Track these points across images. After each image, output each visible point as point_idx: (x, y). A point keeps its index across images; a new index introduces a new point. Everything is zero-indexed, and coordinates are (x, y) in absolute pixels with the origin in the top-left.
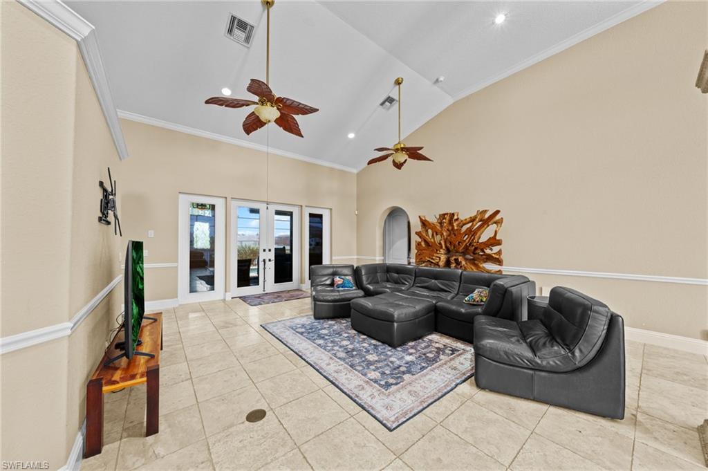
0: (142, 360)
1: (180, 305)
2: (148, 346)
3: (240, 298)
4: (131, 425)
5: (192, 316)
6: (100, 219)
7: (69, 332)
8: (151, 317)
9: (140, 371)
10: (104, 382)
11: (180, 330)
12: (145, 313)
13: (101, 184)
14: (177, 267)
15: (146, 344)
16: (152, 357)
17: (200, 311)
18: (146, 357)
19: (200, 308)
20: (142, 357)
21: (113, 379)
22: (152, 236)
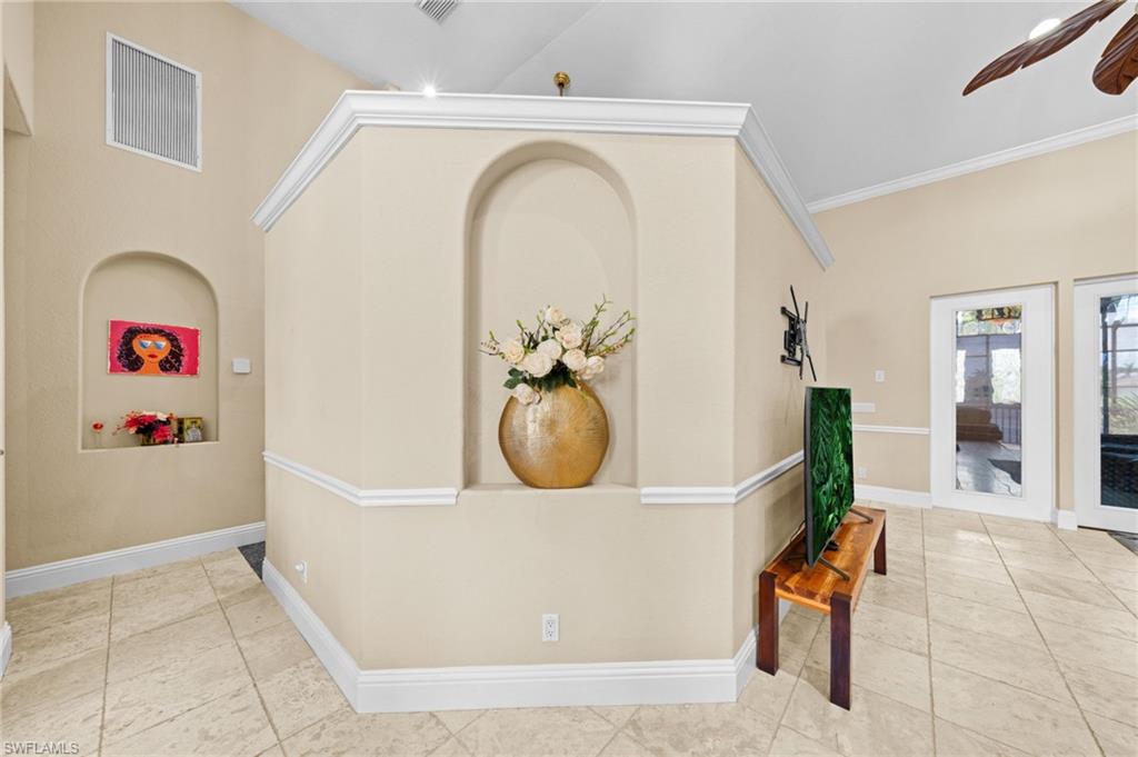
0: (831, 577)
1: (934, 507)
2: (847, 558)
3: (1112, 533)
4: (815, 665)
5: (962, 535)
6: (783, 359)
7: (733, 500)
8: (865, 513)
9: (821, 592)
10: (776, 581)
11: (926, 554)
12: (854, 504)
13: (784, 311)
14: (928, 437)
15: (842, 553)
16: (846, 579)
17: (980, 532)
18: (838, 575)
19: (982, 525)
20: (831, 571)
21: (787, 583)
22: (882, 380)
